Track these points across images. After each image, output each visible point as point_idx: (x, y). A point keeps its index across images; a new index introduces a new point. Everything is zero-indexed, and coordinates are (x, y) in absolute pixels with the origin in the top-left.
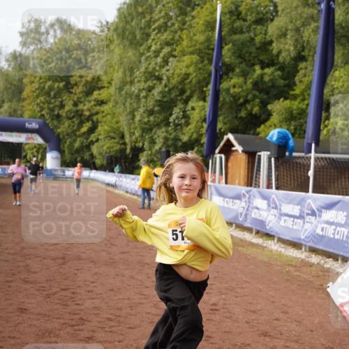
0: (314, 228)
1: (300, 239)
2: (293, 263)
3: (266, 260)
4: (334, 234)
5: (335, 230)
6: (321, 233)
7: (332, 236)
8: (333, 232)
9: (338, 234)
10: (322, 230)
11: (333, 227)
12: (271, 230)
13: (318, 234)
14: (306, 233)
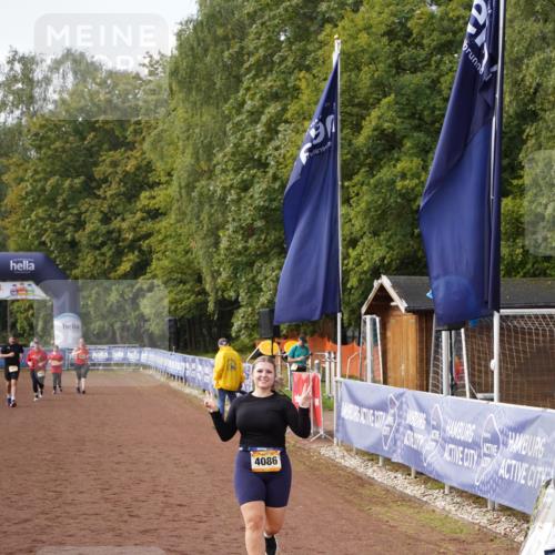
0: (496, 466)
1: (473, 486)
2: (463, 537)
4: (525, 478)
5: (527, 470)
6: (507, 477)
7: (523, 482)
8: (524, 473)
9: (531, 479)
10: (509, 471)
11: (526, 465)
12: (430, 469)
13: (501, 478)
14: (483, 477)
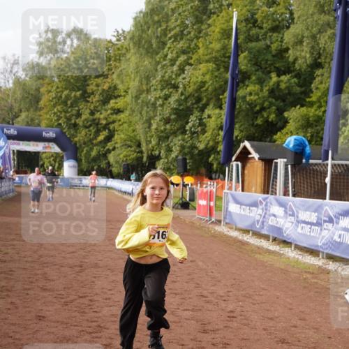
0: (332, 235)
1: (318, 246)
2: (311, 270)
3: (283, 267)
6: (338, 240)
10: (340, 237)
12: (289, 237)
13: (335, 241)
14: (324, 240)
